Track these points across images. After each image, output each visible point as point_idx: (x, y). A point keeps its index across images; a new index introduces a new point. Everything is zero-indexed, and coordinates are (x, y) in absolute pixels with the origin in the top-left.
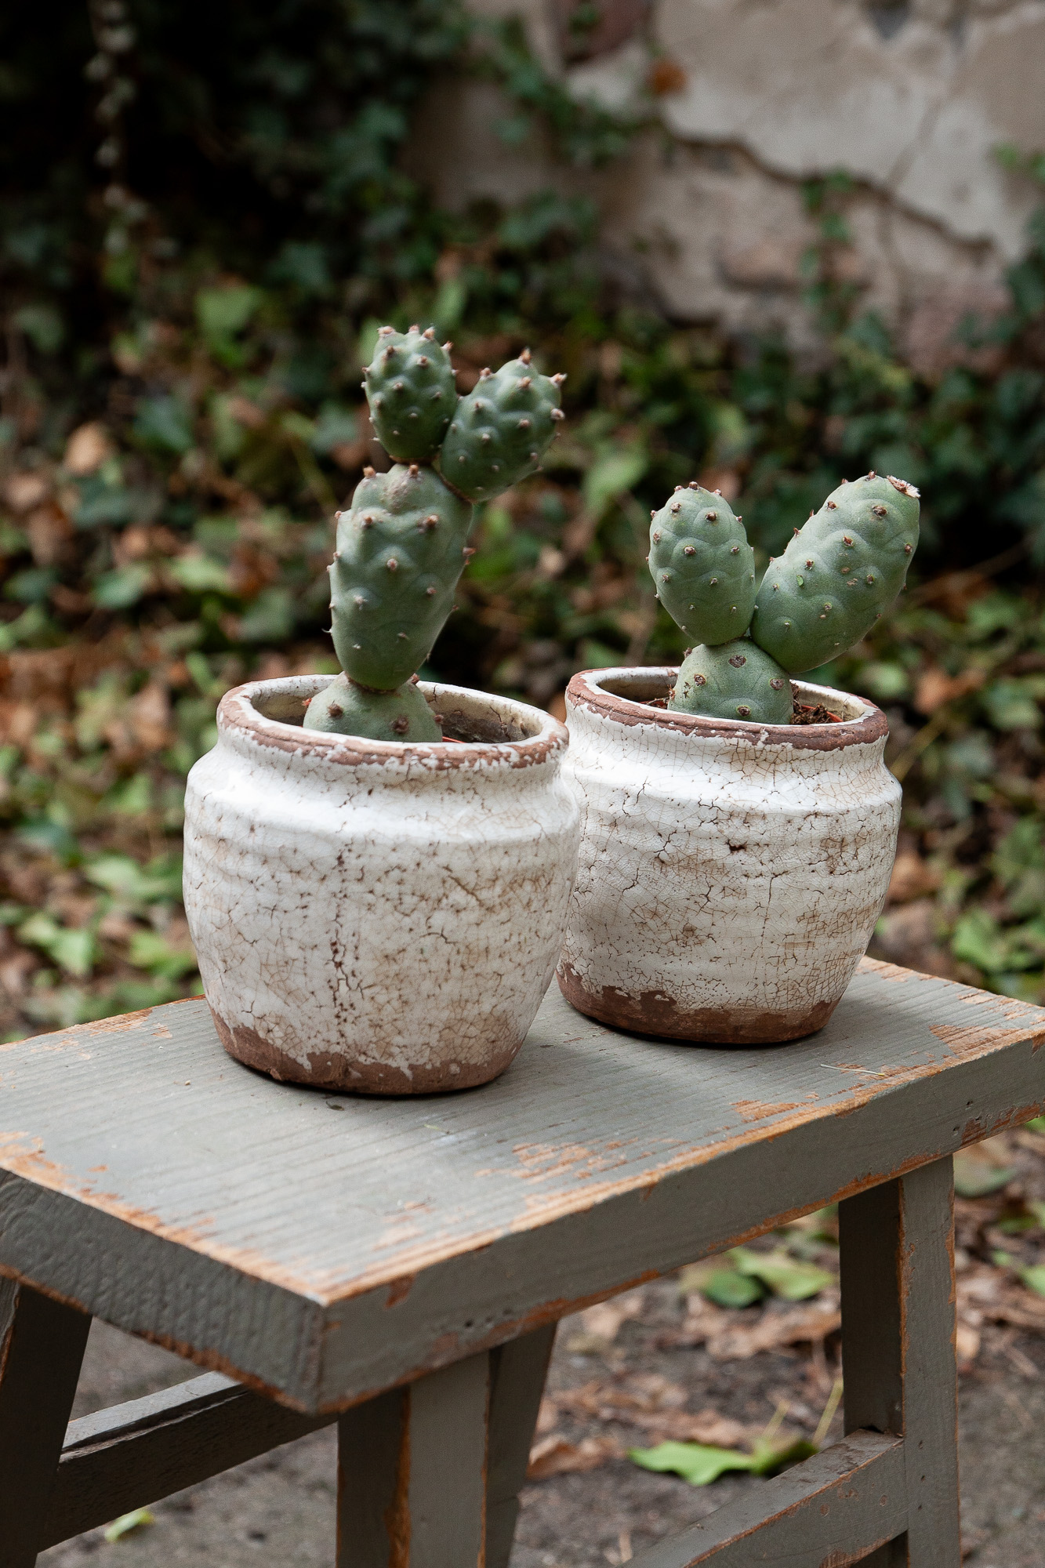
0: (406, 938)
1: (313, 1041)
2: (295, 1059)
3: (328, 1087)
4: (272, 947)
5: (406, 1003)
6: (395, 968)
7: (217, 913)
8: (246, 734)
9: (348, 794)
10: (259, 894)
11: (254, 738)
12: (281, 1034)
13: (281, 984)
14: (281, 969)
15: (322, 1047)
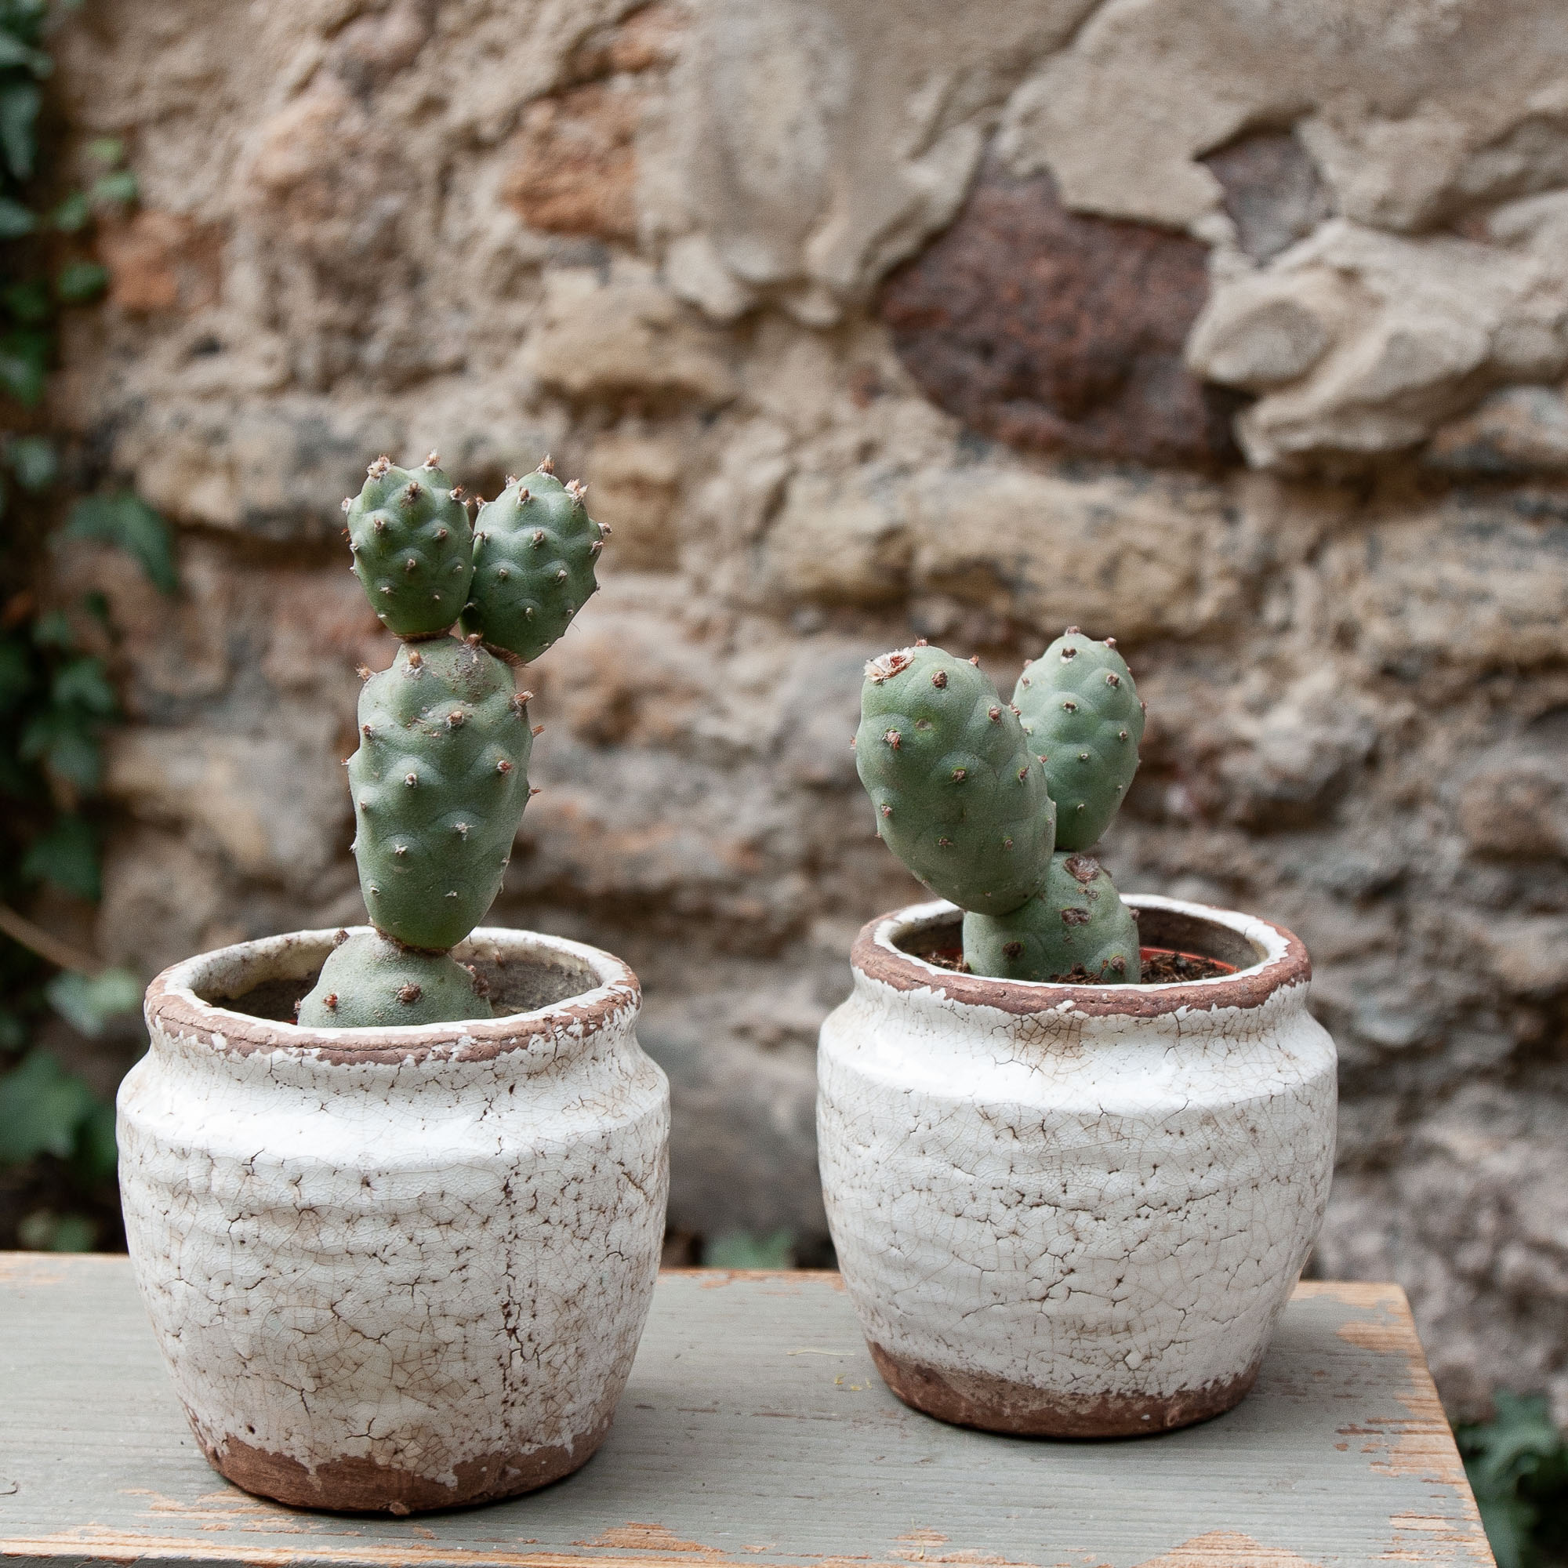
0: (586, 1268)
1: (468, 1445)
2: (433, 1479)
3: (477, 1501)
4: (413, 1336)
5: (581, 1355)
6: (575, 1312)
7: (309, 1313)
8: (303, 1054)
9: (486, 1100)
10: (388, 1269)
11: (321, 1058)
12: (418, 1451)
13: (425, 1383)
14: (428, 1361)
15: (477, 1447)
